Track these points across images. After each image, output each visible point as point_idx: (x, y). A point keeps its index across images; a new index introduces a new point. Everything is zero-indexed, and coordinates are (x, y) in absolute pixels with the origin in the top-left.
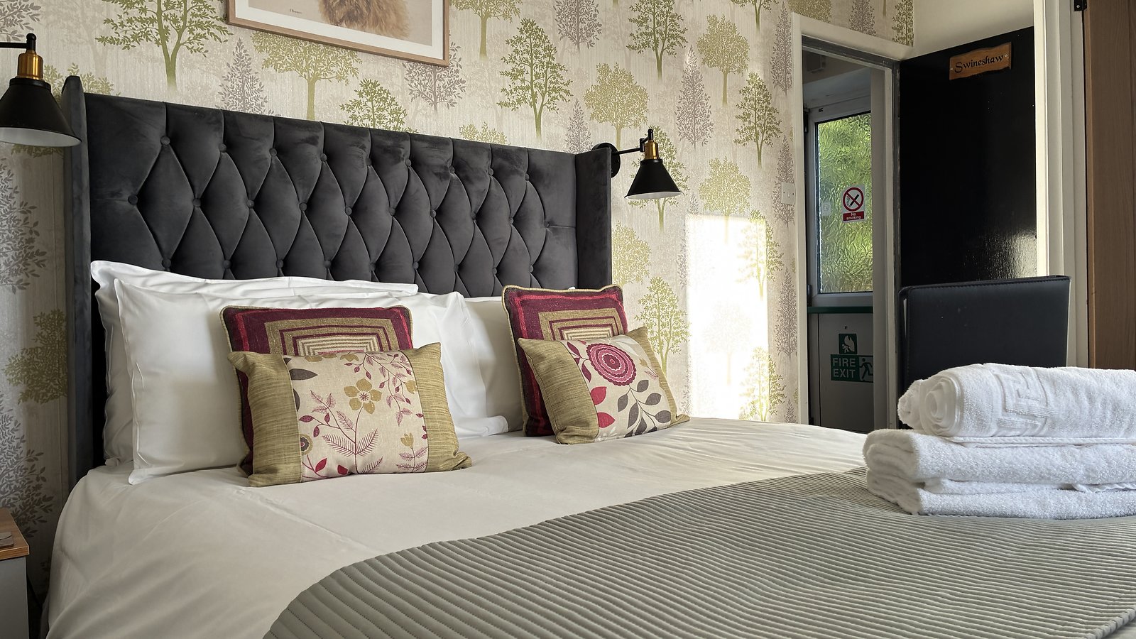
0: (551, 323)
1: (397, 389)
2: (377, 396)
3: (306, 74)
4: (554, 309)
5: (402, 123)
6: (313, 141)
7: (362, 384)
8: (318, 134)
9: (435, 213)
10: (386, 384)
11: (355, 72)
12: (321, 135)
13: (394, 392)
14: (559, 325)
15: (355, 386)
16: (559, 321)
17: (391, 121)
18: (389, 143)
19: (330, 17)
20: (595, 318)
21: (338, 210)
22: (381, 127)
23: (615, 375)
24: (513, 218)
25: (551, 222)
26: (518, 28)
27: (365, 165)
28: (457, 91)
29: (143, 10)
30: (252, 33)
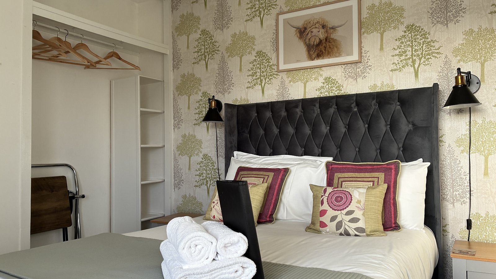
0: (339, 178)
3: (303, 81)
5: (341, 90)
11: (321, 75)
14: (341, 180)
16: (343, 178)
17: (336, 91)
19: (310, 58)
20: (363, 177)
22: (332, 95)
23: (335, 206)
24: (390, 125)
25: (414, 125)
26: (403, 31)
27: (316, 112)
28: (367, 71)
29: (256, 76)
30: (286, 73)
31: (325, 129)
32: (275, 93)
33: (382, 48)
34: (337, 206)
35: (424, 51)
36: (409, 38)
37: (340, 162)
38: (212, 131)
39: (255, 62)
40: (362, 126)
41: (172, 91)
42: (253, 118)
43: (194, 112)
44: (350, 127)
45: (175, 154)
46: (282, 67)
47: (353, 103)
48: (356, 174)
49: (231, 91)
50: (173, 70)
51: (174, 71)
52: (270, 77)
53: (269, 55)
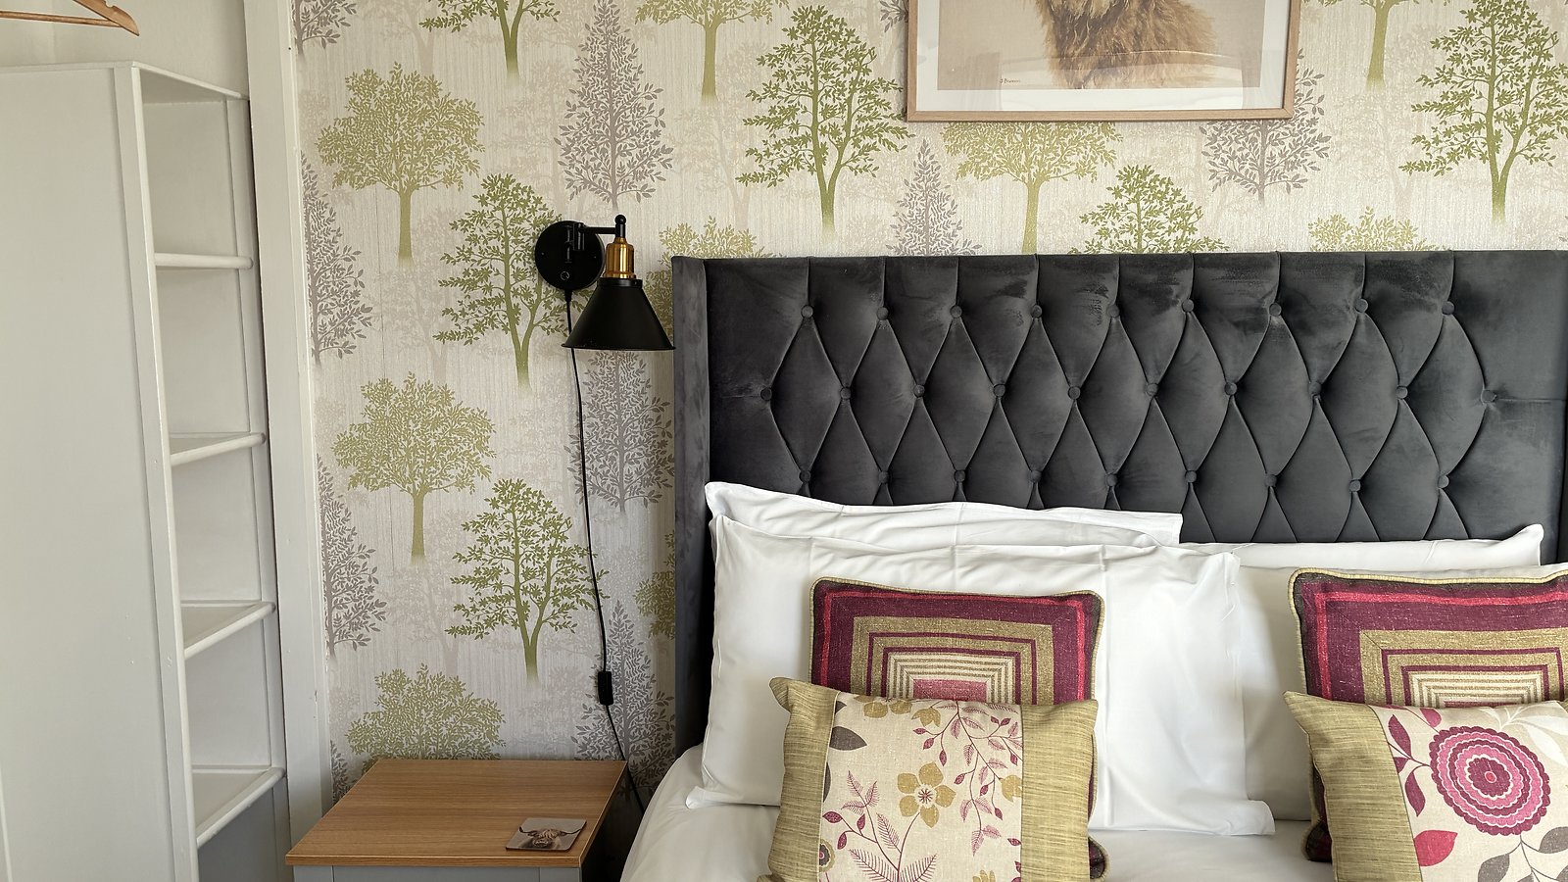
0: (1385, 653)
1: (984, 790)
2: (946, 797)
3: (1026, 175)
4: (1400, 626)
5: (1193, 230)
6: (1017, 291)
7: (930, 773)
8: (1026, 278)
9: (1234, 388)
10: (967, 778)
11: (1109, 158)
12: (1033, 278)
13: (976, 795)
14: (1405, 660)
15: (917, 774)
16: (1407, 652)
17: (1170, 231)
18: (1151, 278)
19: (1066, 76)
20: (1501, 652)
21: (1057, 395)
22: (1153, 243)
23: (1486, 811)
25: (1499, 395)
26: (1463, 12)
27: (1106, 319)
28: (1309, 160)
29: (795, 127)
30: (943, 128)
33: (1375, 73)
35: (1534, 103)
36: (1485, 43)
38: (551, 373)
39: (786, 61)
42: (795, 328)
44: (1244, 391)
45: (325, 479)
46: (929, 97)
49: (652, 185)
52: (863, 138)
53: (862, 33)
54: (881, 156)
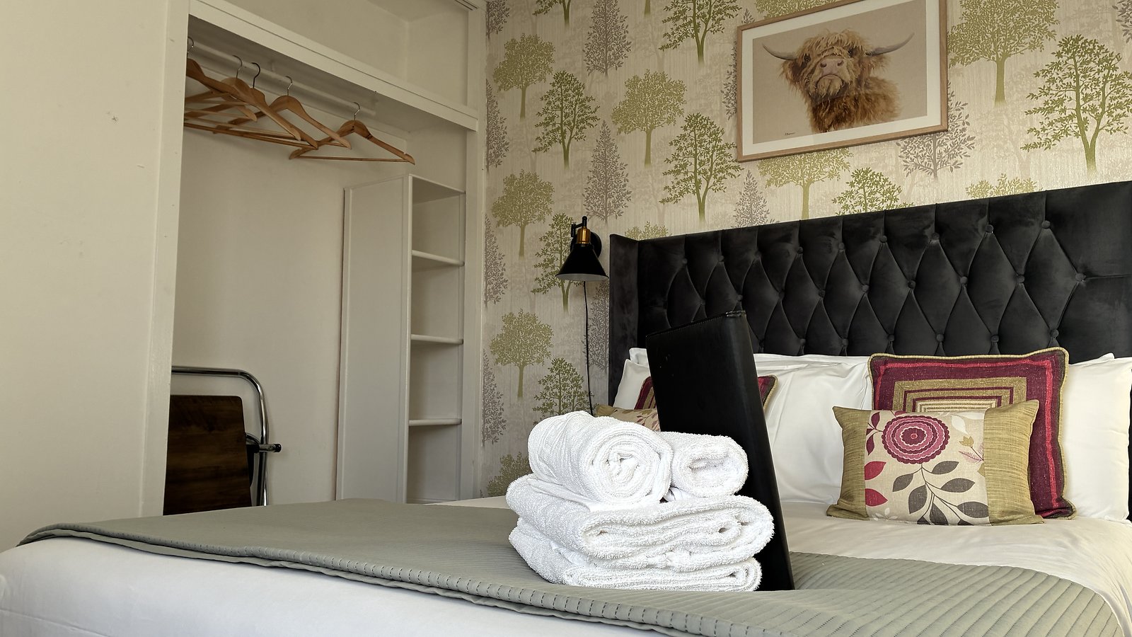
3: (802, 181)
5: (896, 200)
6: (787, 239)
11: (846, 167)
17: (883, 201)
19: (819, 127)
22: (874, 210)
23: (905, 451)
24: (1024, 275)
25: (1088, 273)
26: (1053, 53)
27: (835, 250)
28: (963, 151)
29: (686, 173)
30: (757, 163)
31: (856, 290)
32: (730, 210)
33: (1000, 96)
34: (911, 452)
35: (1108, 98)
36: (1070, 69)
37: (906, 357)
38: (576, 305)
39: (682, 142)
40: (951, 282)
41: (483, 216)
42: (677, 270)
43: (534, 263)
44: (920, 283)
45: (486, 361)
46: (749, 149)
47: (929, 226)
48: (952, 381)
49: (623, 210)
50: (487, 167)
51: (488, 170)
52: (718, 174)
53: (717, 123)
54: (728, 182)
